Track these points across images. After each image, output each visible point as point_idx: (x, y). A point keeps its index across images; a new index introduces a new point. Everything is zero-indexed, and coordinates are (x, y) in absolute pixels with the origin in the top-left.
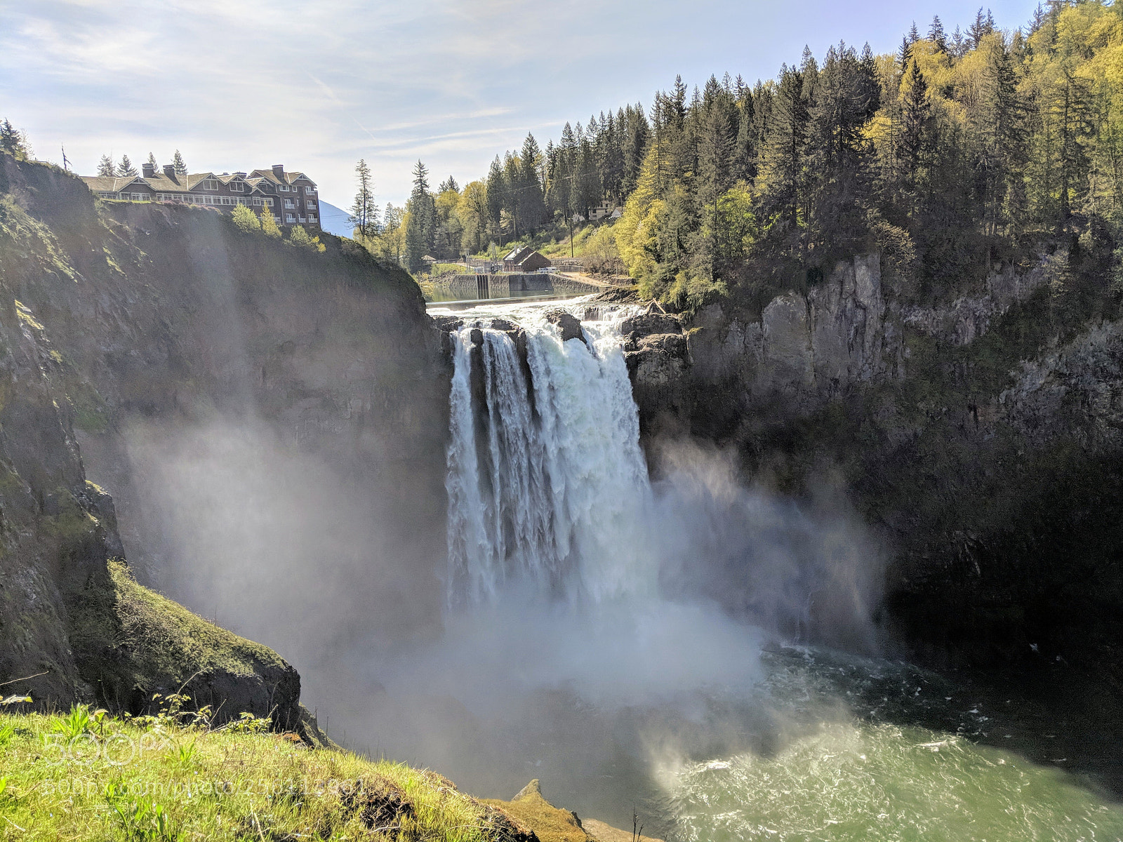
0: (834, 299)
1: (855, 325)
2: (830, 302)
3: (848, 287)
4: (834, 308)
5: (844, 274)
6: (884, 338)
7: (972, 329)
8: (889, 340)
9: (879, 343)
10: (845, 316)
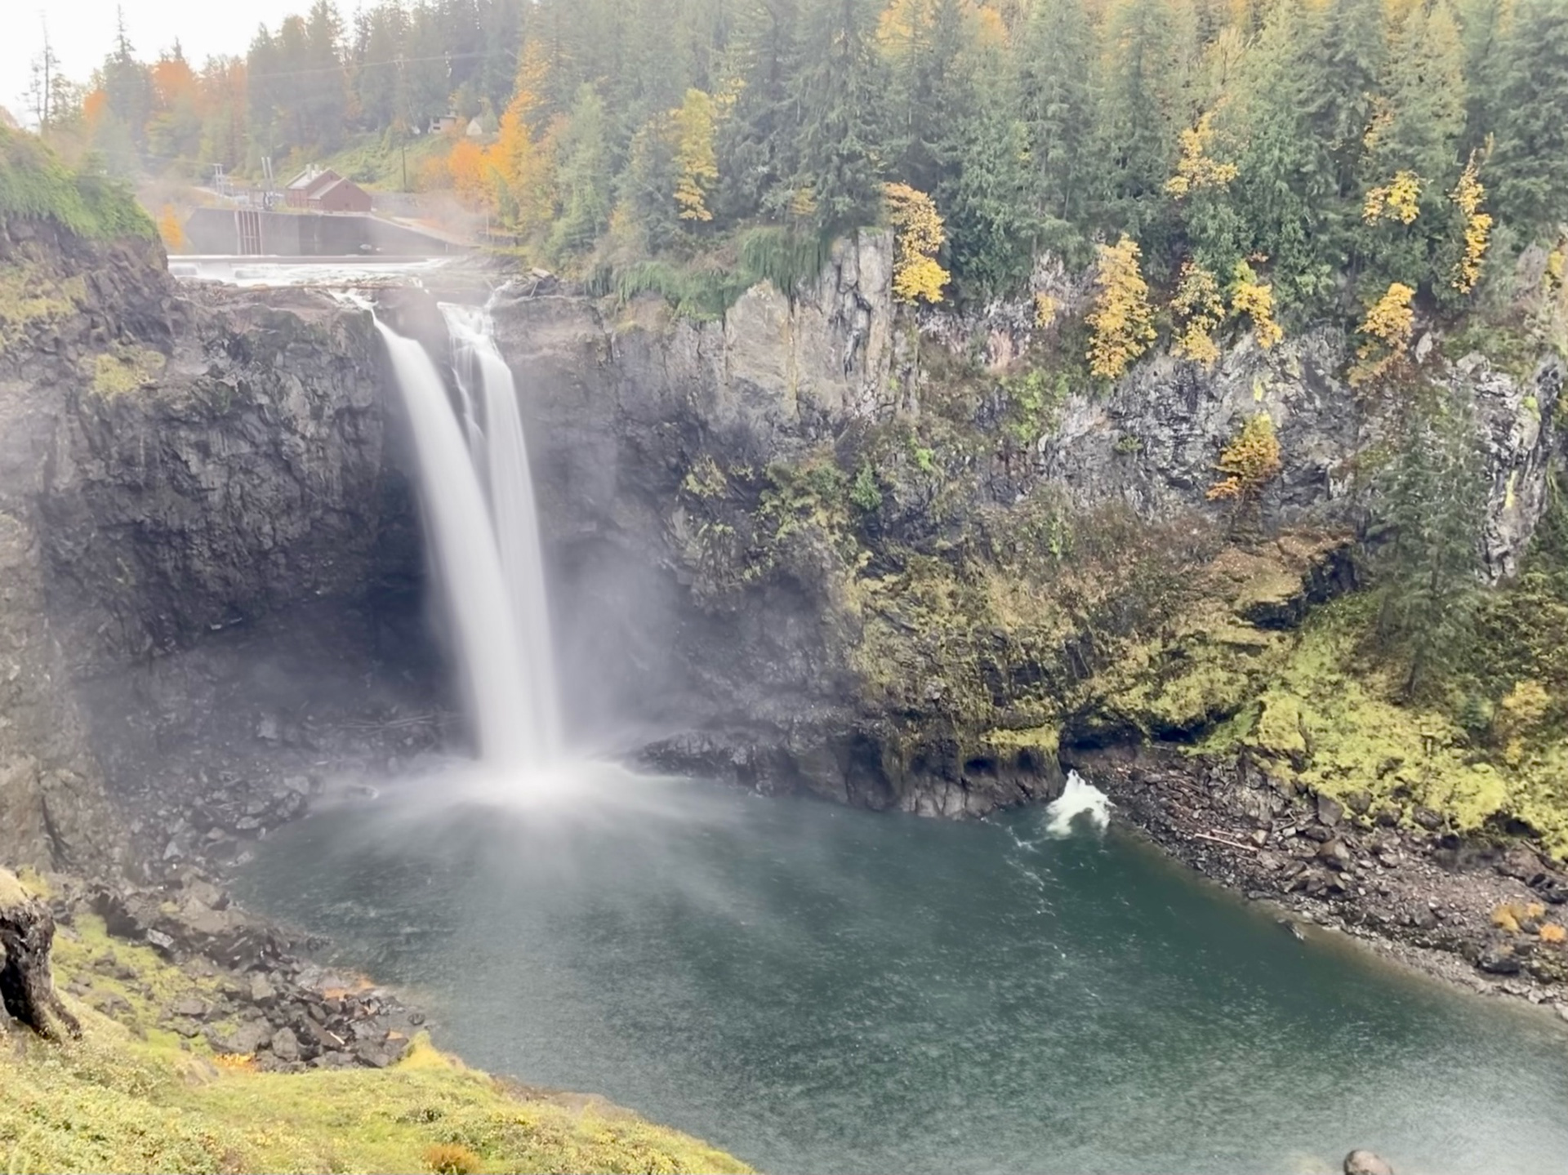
0: (828, 293)
1: (855, 333)
2: (821, 298)
3: (849, 276)
4: (828, 308)
5: (843, 256)
6: (893, 353)
7: (1006, 345)
8: (901, 359)
9: (887, 361)
10: (843, 318)
